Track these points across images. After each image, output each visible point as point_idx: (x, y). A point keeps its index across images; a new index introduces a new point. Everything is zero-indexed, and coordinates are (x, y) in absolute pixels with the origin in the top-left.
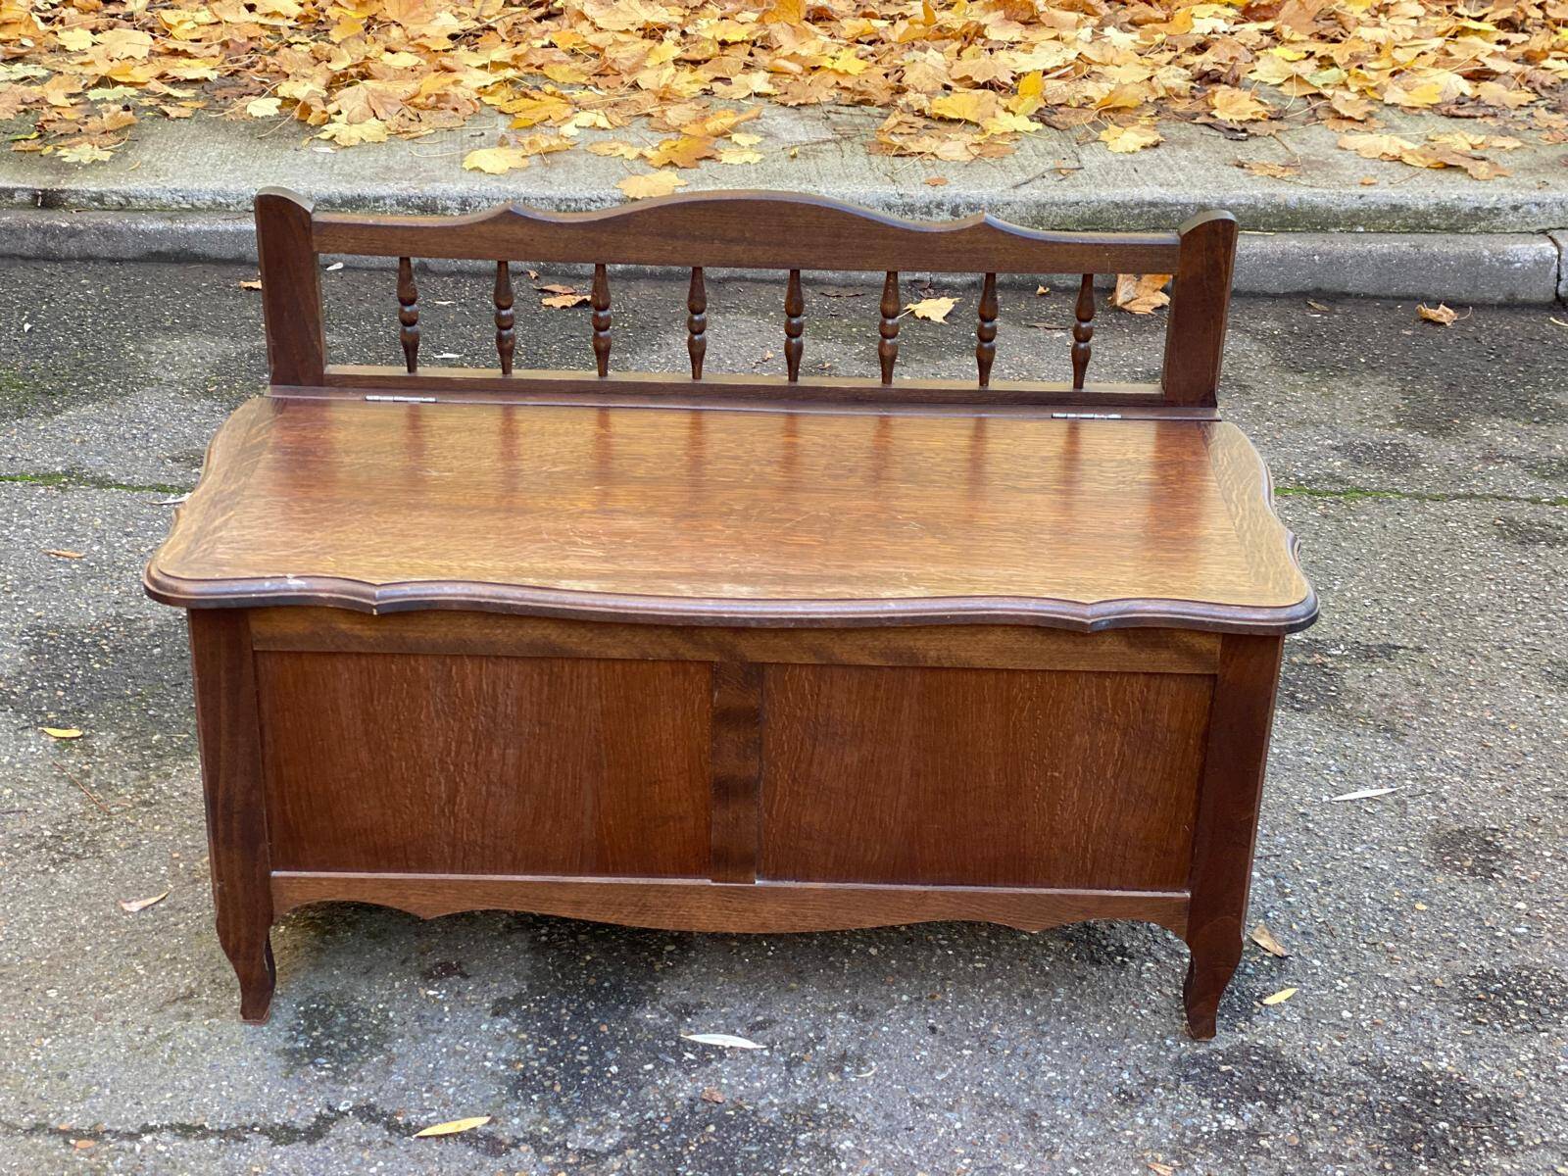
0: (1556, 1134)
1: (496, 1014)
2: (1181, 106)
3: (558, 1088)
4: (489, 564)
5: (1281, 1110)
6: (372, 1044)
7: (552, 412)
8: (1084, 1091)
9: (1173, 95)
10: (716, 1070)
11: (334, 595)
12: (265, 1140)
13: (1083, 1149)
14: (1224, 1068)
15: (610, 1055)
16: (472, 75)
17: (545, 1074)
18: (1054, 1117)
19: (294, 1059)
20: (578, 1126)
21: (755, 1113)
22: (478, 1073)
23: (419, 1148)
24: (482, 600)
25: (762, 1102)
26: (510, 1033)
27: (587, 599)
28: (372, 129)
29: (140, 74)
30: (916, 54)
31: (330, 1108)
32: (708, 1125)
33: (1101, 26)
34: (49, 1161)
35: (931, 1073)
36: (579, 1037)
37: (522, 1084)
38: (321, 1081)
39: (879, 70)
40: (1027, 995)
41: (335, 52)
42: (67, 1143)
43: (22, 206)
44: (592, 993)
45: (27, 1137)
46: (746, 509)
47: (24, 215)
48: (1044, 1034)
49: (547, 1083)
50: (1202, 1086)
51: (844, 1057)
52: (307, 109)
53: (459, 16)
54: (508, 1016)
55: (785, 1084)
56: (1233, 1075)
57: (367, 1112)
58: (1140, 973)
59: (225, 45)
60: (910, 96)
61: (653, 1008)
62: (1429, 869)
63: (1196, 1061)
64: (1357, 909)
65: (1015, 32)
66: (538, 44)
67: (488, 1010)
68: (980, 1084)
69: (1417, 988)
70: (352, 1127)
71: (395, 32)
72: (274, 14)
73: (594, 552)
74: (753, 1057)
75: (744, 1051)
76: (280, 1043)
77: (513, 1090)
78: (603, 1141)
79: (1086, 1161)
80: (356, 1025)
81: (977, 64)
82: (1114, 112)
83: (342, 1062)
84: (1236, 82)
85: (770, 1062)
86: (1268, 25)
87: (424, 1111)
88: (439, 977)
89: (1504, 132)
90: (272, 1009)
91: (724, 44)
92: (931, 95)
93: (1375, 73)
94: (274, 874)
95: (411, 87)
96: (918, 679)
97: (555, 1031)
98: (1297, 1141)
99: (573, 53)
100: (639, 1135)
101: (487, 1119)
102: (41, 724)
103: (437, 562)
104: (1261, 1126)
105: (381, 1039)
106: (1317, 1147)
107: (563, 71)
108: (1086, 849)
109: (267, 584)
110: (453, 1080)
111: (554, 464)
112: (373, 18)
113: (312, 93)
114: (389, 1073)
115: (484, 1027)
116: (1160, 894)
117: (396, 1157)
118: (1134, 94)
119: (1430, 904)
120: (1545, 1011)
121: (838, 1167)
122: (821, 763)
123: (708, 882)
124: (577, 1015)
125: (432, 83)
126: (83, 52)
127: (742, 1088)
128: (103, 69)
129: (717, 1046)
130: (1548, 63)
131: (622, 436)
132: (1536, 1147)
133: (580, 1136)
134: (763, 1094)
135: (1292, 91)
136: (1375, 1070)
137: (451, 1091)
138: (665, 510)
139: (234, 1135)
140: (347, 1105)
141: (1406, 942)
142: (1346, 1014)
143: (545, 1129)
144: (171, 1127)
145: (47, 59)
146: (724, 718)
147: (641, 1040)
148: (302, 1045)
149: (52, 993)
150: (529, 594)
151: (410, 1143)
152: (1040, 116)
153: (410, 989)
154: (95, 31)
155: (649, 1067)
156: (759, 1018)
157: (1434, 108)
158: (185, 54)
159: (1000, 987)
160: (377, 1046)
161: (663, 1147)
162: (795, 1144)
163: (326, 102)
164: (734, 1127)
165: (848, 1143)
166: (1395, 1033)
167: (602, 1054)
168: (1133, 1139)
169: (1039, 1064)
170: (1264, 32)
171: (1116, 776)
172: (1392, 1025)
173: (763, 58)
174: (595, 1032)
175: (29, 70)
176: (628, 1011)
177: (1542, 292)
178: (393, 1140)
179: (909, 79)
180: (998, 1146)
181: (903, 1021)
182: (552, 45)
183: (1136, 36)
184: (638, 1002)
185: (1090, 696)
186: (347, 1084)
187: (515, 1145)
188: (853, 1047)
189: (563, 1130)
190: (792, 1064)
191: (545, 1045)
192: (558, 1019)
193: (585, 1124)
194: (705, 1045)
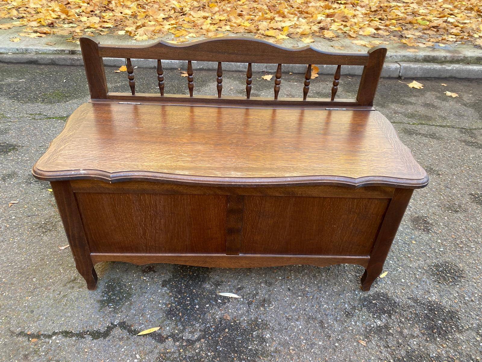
0: (472, 324)
1: (163, 286)
2: (318, 34)
3: (180, 314)
4: (151, 164)
5: (393, 317)
6: (126, 297)
7: (176, 107)
8: (335, 312)
9: (315, 32)
10: (227, 307)
11: (96, 176)
12: (90, 338)
13: (338, 335)
14: (374, 302)
15: (196, 301)
16: (167, 26)
17: (176, 308)
18: (328, 323)
19: (103, 304)
20: (187, 330)
21: (240, 323)
22: (157, 308)
23: (138, 340)
24: (149, 178)
25: (242, 319)
26: (167, 292)
27: (185, 177)
28: (145, 37)
29: (96, 26)
30: (261, 22)
31: (112, 324)
32: (226, 329)
33: (298, 18)
34: (22, 347)
35: (290, 306)
36: (187, 294)
37: (170, 313)
38: (110, 312)
39: (253, 26)
40: (314, 276)
41: (138, 21)
42: (29, 339)
43: (67, 54)
44: (191, 278)
45: (17, 337)
46: (237, 142)
47: (67, 56)
48: (321, 290)
49: (177, 313)
50: (369, 309)
51: (264, 300)
52: (131, 33)
53: (165, 15)
54: (166, 287)
55: (248, 311)
56: (376, 304)
57: (122, 325)
58: (344, 267)
59: (115, 20)
60: (260, 31)
61: (209, 283)
62: (413, 230)
63: (365, 299)
64: (397, 243)
65: (281, 19)
66: (181, 20)
67: (161, 284)
68: (305, 310)
69: (420, 270)
70: (117, 332)
71: (151, 18)
72: (126, 14)
73: (188, 159)
74: (238, 301)
75: (236, 299)
76: (99, 298)
77: (167, 315)
78: (194, 336)
79: (340, 340)
80: (122, 291)
81: (273, 25)
82: (303, 35)
83: (116, 305)
84: (328, 29)
85: (243, 303)
86: (332, 19)
87: (140, 324)
88: (147, 272)
89: (385, 41)
90: (98, 285)
91: (220, 20)
92: (265, 31)
93: (356, 28)
94: (92, 254)
95: (153, 28)
96: (294, 199)
97: (180, 292)
98: (399, 330)
99: (189, 22)
100: (205, 333)
101: (159, 328)
102: (47, 188)
103: (133, 163)
104: (388, 324)
105: (130, 295)
106: (406, 331)
107: (186, 25)
108: (340, 246)
109: (73, 173)
110: (150, 312)
111: (176, 125)
112: (147, 15)
113: (132, 30)
114: (130, 309)
115: (159, 291)
116: (361, 257)
117: (131, 344)
118: (308, 31)
119: (416, 241)
120: (456, 278)
121: (266, 345)
122: (261, 223)
123: (225, 255)
124: (187, 286)
125: (158, 28)
126: (85, 22)
127: (235, 313)
128: (88, 25)
129: (227, 297)
130: (390, 27)
131: (197, 116)
132: (467, 330)
133: (187, 334)
134: (241, 316)
135: (339, 31)
136: (416, 301)
137: (148, 316)
138: (212, 142)
139: (81, 335)
140: (117, 322)
141: (413, 254)
142: (403, 280)
143: (176, 331)
144: (62, 333)
145: (77, 23)
146: (231, 212)
147: (205, 295)
148: (105, 298)
149: (34, 280)
150: (164, 175)
151: (135, 338)
152: (288, 35)
153: (139, 277)
154: (88, 17)
155: (208, 305)
156: (239, 286)
157: (369, 35)
158: (106, 22)
159: (306, 273)
160: (127, 298)
161: (212, 338)
162: (252, 336)
163: (135, 32)
164: (233, 330)
165: (268, 335)
166: (417, 287)
167: (194, 300)
168: (352, 330)
169: (321, 302)
170: (331, 20)
171: (353, 226)
172: (417, 284)
173: (228, 23)
174: (192, 292)
175: (73, 25)
176: (201, 284)
177: (396, 75)
178: (130, 336)
179: (260, 27)
180: (313, 335)
181: (280, 287)
182: (184, 20)
183: (306, 20)
184: (204, 281)
185: (349, 204)
186: (117, 313)
187: (167, 338)
188: (267, 296)
189: (182, 331)
190: (250, 303)
191: (177, 298)
192: (181, 288)
193: (189, 329)
194: (224, 297)
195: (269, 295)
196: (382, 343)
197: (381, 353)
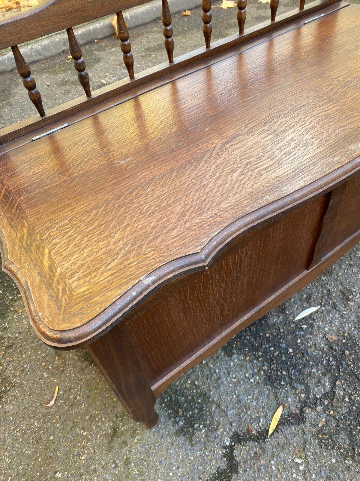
1: (229, 355)
3: (284, 373)
4: (232, 200)
6: (204, 402)
10: (319, 327)
15: (283, 345)
19: (186, 433)
20: (310, 385)
21: (349, 334)
22: (252, 387)
23: (275, 441)
31: (225, 448)
32: (344, 352)
36: (265, 346)
37: (272, 380)
38: (206, 436)
49: (279, 374)
51: (343, 293)
54: (234, 353)
55: (342, 316)
57: (238, 439)
61: (272, 316)
67: (224, 355)
74: (322, 313)
75: (317, 312)
76: (173, 429)
77: (272, 385)
78: (325, 386)
80: (190, 398)
83: (203, 420)
85: (329, 311)
87: (256, 420)
94: (153, 388)
97: (255, 348)
100: (330, 373)
101: (281, 408)
105: (204, 395)
110: (249, 397)
114: (225, 412)
115: (232, 364)
117: (273, 453)
127: (334, 328)
129: (307, 316)
133: (316, 389)
137: (254, 404)
140: (227, 440)
143: (303, 396)
147: (284, 331)
148: (181, 423)
151: (270, 442)
156: (305, 296)
160: (207, 402)
161: (344, 372)
164: (352, 346)
167: (279, 347)
174: (267, 338)
178: (262, 445)
186: (217, 429)
187: (302, 411)
188: (340, 287)
189: (307, 391)
190: (334, 307)
191: (259, 357)
192: (250, 343)
193: (312, 383)
194: (303, 319)
195: (342, 284)
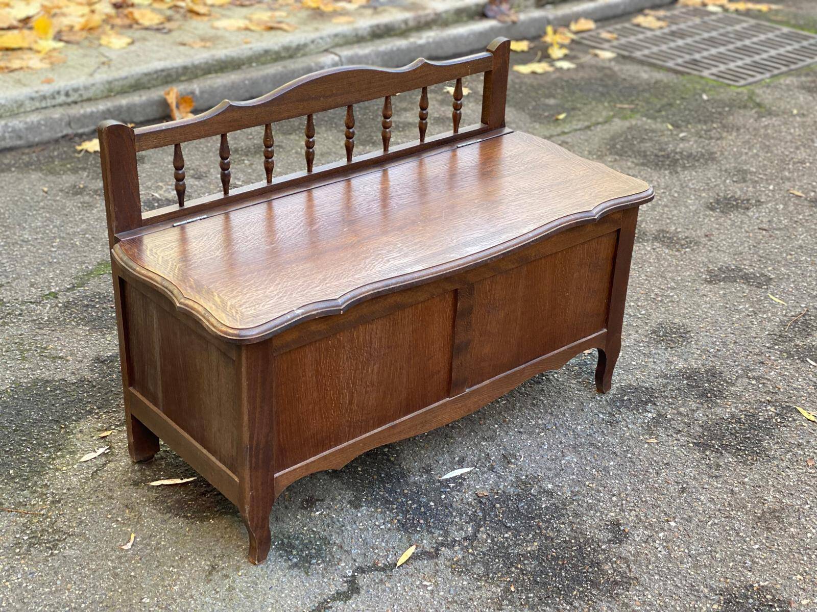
0: (737, 372)
1: (356, 508)
3: (422, 521)
5: (658, 403)
10: (469, 485)
11: (319, 311)
12: (339, 603)
13: (621, 447)
14: (625, 399)
15: (424, 500)
18: (599, 442)
19: (301, 567)
20: (451, 531)
21: (503, 491)
22: (382, 532)
23: (403, 571)
26: (372, 511)
31: (346, 577)
32: (494, 505)
35: (541, 447)
36: (402, 500)
37: (406, 527)
38: (325, 569)
40: (533, 405)
44: (382, 481)
48: (557, 415)
49: (415, 522)
50: (627, 408)
51: (505, 457)
54: (363, 506)
55: (499, 477)
56: (630, 399)
57: (361, 570)
61: (413, 475)
63: (614, 401)
67: (351, 508)
68: (562, 443)
69: (641, 344)
70: (366, 579)
73: (395, 254)
74: (475, 473)
75: (469, 473)
76: (286, 565)
78: (467, 531)
79: (628, 450)
80: (306, 541)
82: (92, 30)
83: (322, 558)
84: (133, 5)
85: (483, 472)
88: (311, 506)
94: (277, 475)
97: (389, 502)
98: (675, 411)
100: (475, 521)
101: (413, 547)
104: (659, 412)
105: (324, 539)
106: (683, 410)
110: (378, 540)
115: (359, 515)
117: (400, 579)
118: (97, 19)
120: (684, 335)
121: (558, 495)
122: (490, 323)
123: (448, 399)
124: (388, 492)
127: (487, 486)
129: (456, 476)
132: (737, 379)
133: (456, 534)
134: (497, 484)
136: (665, 377)
137: (383, 545)
139: (323, 607)
140: (349, 571)
142: (634, 363)
143: (440, 539)
147: (426, 488)
148: (295, 560)
149: (146, 600)
151: (398, 571)
153: (307, 516)
155: (443, 496)
156: (457, 459)
159: (521, 407)
160: (327, 544)
161: (490, 521)
162: (533, 495)
164: (504, 501)
165: (550, 485)
166: (654, 362)
167: (419, 501)
168: (631, 435)
169: (569, 426)
171: (586, 287)
172: (651, 360)
174: (404, 494)
176: (405, 481)
178: (389, 574)
180: (597, 460)
181: (507, 434)
184: (404, 476)
186: (338, 564)
187: (437, 549)
188: (503, 452)
189: (446, 535)
190: (492, 468)
191: (393, 509)
193: (452, 529)
194: (452, 478)
195: (505, 449)
196: (671, 432)
197: (679, 440)
